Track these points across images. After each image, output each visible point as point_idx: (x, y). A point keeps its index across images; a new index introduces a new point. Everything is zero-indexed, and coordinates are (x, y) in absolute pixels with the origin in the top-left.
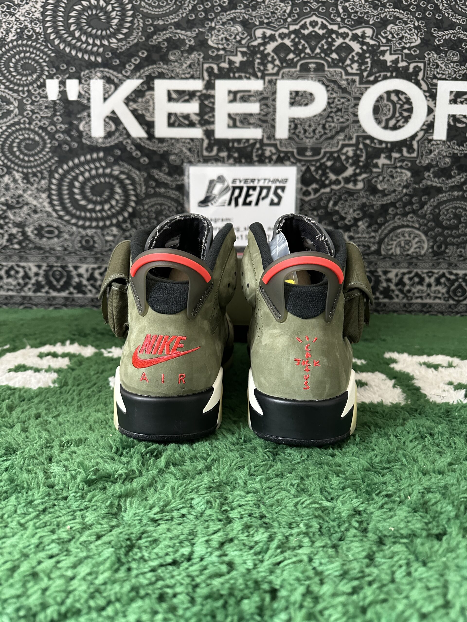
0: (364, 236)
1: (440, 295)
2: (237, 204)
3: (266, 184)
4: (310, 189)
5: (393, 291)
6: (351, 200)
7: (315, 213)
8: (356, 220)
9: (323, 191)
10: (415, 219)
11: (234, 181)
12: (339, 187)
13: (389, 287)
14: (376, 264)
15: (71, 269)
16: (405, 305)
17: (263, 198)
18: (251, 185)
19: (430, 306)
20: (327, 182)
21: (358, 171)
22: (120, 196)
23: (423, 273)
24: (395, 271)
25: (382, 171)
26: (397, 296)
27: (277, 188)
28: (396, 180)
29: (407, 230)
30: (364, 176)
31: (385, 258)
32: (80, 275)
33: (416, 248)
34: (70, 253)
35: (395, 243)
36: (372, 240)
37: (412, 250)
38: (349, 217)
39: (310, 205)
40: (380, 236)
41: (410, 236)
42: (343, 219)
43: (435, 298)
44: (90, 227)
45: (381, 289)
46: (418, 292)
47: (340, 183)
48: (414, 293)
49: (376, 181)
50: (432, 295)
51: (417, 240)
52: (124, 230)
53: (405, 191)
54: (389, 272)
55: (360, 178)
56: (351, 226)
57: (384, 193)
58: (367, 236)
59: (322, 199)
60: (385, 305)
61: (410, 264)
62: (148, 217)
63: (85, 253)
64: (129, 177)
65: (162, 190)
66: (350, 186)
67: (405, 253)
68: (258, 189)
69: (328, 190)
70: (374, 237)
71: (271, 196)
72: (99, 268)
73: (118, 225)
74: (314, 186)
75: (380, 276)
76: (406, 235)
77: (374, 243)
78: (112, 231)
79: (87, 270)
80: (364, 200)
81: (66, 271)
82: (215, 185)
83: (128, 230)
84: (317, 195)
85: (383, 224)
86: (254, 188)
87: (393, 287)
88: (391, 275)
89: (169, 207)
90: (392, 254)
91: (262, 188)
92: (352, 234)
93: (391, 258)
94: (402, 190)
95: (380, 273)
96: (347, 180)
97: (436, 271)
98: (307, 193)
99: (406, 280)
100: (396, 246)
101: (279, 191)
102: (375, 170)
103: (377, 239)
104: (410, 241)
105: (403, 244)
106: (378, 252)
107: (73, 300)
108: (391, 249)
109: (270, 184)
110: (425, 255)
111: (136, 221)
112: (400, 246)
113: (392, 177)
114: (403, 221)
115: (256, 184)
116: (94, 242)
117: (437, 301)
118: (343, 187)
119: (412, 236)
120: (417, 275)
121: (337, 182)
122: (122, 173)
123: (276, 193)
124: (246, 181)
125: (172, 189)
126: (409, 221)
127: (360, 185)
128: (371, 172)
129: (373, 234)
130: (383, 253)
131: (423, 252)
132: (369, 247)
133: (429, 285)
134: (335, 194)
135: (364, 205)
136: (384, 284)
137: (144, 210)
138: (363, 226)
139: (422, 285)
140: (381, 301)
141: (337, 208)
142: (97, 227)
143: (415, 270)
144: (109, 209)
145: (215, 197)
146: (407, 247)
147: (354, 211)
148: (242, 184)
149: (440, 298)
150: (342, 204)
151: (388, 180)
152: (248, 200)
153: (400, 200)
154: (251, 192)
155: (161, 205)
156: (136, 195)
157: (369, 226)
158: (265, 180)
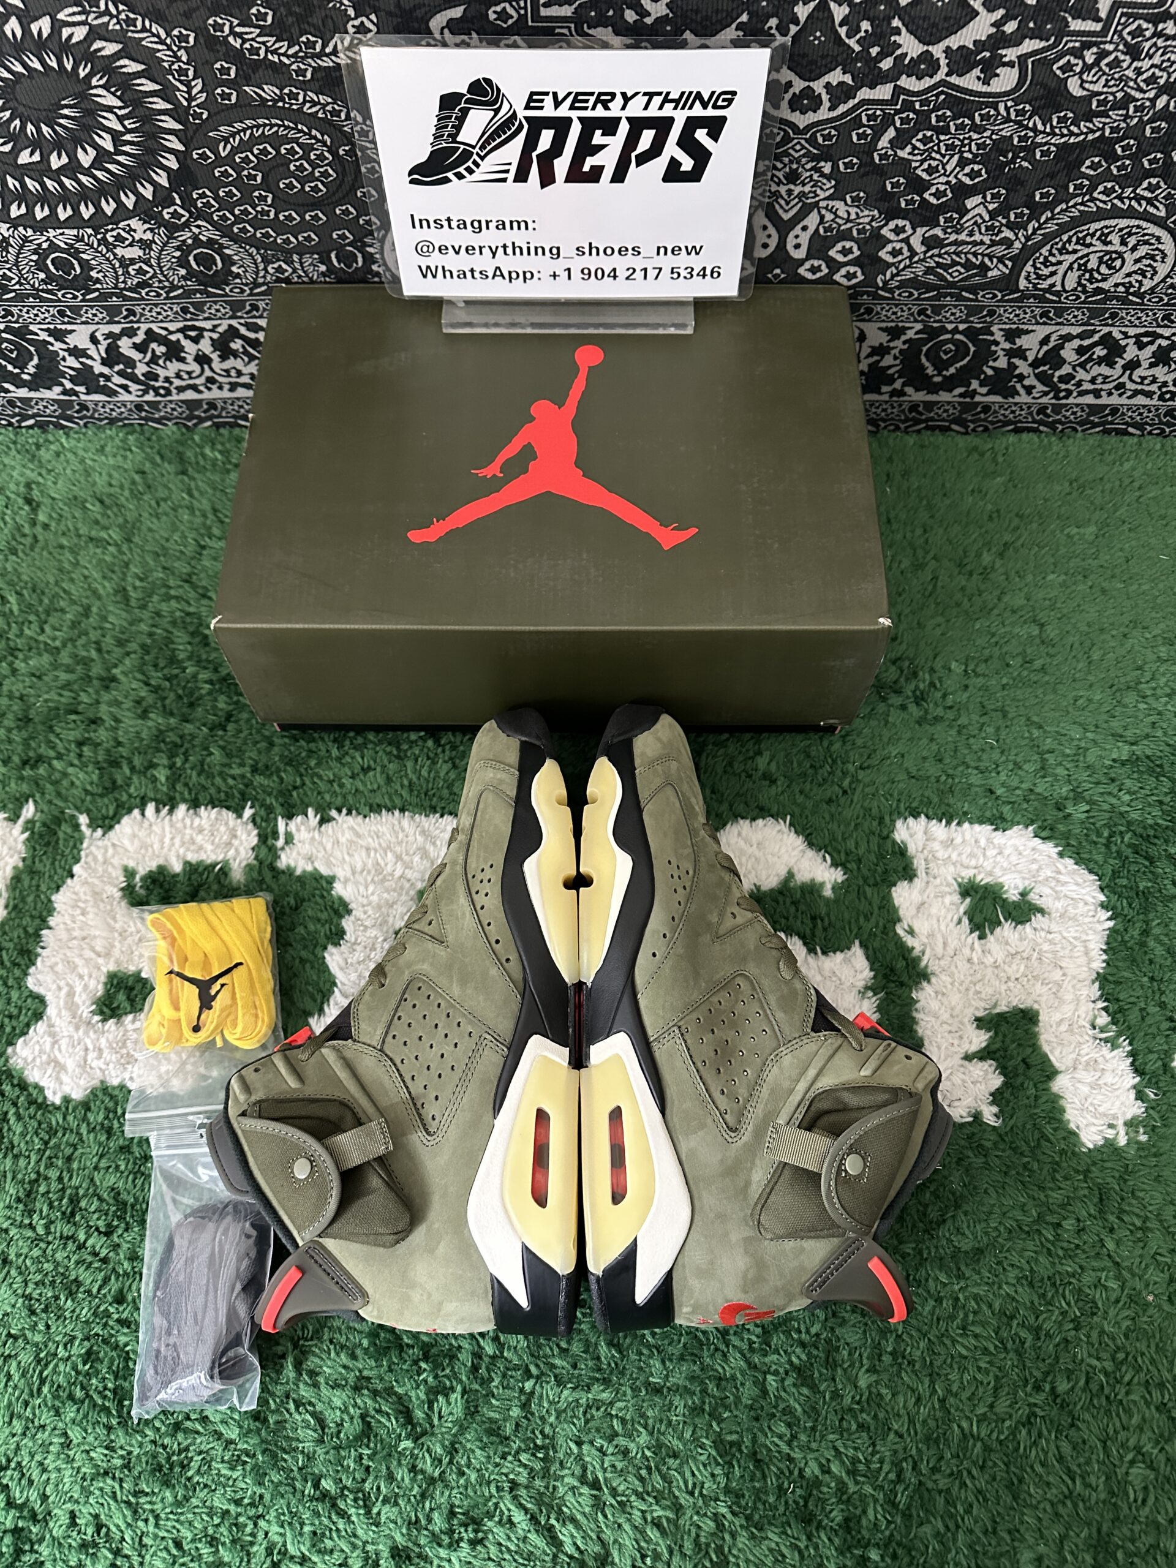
0: (977, 237)
1: (1154, 388)
2: (547, 179)
3: (653, 112)
4: (818, 86)
5: (1021, 378)
6: (960, 127)
7: (827, 168)
8: (962, 192)
9: (864, 93)
10: (1162, 191)
11: (534, 99)
12: (927, 82)
13: (1012, 367)
14: (991, 313)
15: (43, 336)
16: (1042, 410)
17: (642, 159)
18: (600, 112)
19: (1115, 410)
20: (886, 64)
21: (1010, 27)
22: (121, 119)
23: (1126, 336)
24: (1042, 331)
25: (1104, 32)
26: (1029, 390)
27: (692, 124)
28: (1146, 64)
29: (1123, 223)
30: (1030, 45)
31: (1025, 296)
32: (76, 352)
33: (1129, 275)
34: (20, 298)
35: (1071, 258)
36: (999, 250)
37: (1118, 278)
38: (940, 182)
39: (812, 141)
40: (1028, 238)
41: (1124, 243)
42: (920, 186)
43: (1136, 393)
44: (52, 222)
45: (990, 372)
46: (1093, 381)
47: (933, 66)
48: (1079, 384)
49: (1068, 68)
50: (1130, 386)
51: (1143, 250)
52: (172, 229)
53: (1161, 103)
54: (1028, 332)
55: (1011, 54)
56: (942, 209)
57: (1083, 110)
58: (987, 240)
59: (857, 123)
60: (986, 408)
61: (1095, 313)
62: (238, 183)
63: (67, 297)
64: (131, 50)
65: (269, 91)
66: (970, 81)
67: (1090, 287)
68: (624, 128)
69: (884, 92)
70: (1008, 243)
71: (672, 149)
72: (130, 333)
73: (145, 211)
74: (836, 77)
75: (997, 343)
76: (1115, 238)
77: (1001, 260)
78: (130, 230)
79: (94, 340)
80: (1007, 130)
81: (31, 342)
82: (465, 112)
83: (187, 225)
84: (842, 109)
85: (1051, 206)
86: (610, 126)
87: (1023, 367)
88: (1030, 343)
89: (307, 149)
90: (1050, 289)
91: (637, 125)
92: (938, 232)
93: (1043, 299)
94: (1153, 101)
95: (999, 336)
96: (961, 60)
97: (1167, 332)
98: (807, 101)
99: (1068, 353)
100: (1070, 268)
101: (701, 135)
102: (1076, 25)
103: (1017, 245)
104: (1120, 255)
105: (1093, 264)
106: (1008, 283)
107: (83, 407)
108: (1053, 274)
109: (668, 111)
110: (1152, 290)
111: (202, 196)
112: (1083, 268)
113: (1134, 52)
114: (1120, 198)
115: (615, 110)
116: (86, 266)
117: (1141, 400)
118: (943, 83)
119: (1132, 241)
120: (1107, 340)
121: (925, 65)
122: (95, 33)
123: (687, 142)
124: (578, 100)
125: (304, 86)
126: (1139, 199)
127: (1006, 79)
128: (1063, 31)
129: (1007, 233)
130: (1023, 283)
131: (1148, 284)
132: (984, 269)
133: (1133, 365)
134: (908, 106)
135: (1002, 145)
136: (1002, 363)
137: (219, 161)
138: (981, 210)
139: (1111, 364)
140: (978, 399)
141: (903, 154)
142: (75, 221)
143: (1106, 330)
144: (97, 163)
145: (466, 155)
146: (1104, 269)
147: (962, 163)
148: (563, 111)
149: (1149, 395)
150: (925, 140)
151: (1116, 63)
152: (590, 162)
153: (1136, 132)
154: (598, 138)
155: (276, 141)
156: (178, 113)
157: (1002, 210)
158: (650, 95)
